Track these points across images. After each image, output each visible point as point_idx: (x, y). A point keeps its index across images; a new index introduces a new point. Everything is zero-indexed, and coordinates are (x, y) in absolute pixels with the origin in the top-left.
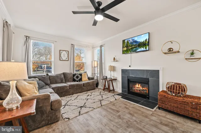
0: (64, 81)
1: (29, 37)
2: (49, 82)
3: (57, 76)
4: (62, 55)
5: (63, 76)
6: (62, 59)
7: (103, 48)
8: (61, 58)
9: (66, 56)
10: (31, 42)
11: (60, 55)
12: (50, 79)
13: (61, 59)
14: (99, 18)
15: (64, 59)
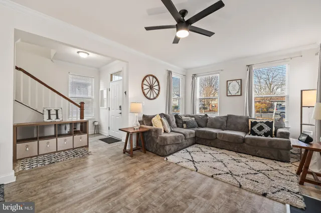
1: (196, 75)
4: (230, 88)
6: (230, 95)
8: (228, 92)
9: (238, 87)
11: (227, 88)
13: (228, 95)
14: (183, 33)
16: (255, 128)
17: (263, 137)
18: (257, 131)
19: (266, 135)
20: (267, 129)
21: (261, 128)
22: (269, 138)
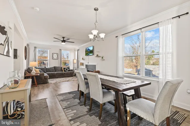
0: (54, 71)
1: (36, 47)
2: (46, 71)
3: (50, 68)
4: (54, 56)
5: (54, 68)
7: (79, 51)
9: (56, 56)
10: (37, 50)
11: (53, 56)
12: (46, 70)
13: (53, 59)
15: (55, 58)
16: (65, 70)
17: (68, 72)
18: (66, 70)
19: (68, 71)
20: (68, 69)
21: (67, 69)
22: (69, 72)
